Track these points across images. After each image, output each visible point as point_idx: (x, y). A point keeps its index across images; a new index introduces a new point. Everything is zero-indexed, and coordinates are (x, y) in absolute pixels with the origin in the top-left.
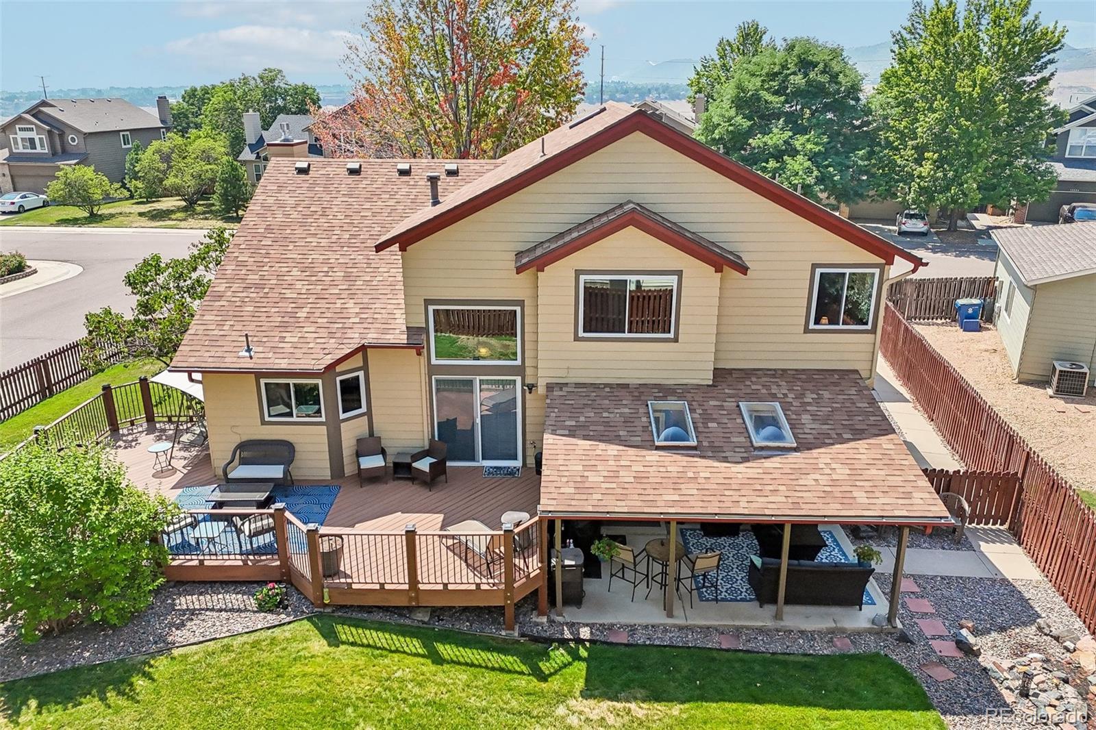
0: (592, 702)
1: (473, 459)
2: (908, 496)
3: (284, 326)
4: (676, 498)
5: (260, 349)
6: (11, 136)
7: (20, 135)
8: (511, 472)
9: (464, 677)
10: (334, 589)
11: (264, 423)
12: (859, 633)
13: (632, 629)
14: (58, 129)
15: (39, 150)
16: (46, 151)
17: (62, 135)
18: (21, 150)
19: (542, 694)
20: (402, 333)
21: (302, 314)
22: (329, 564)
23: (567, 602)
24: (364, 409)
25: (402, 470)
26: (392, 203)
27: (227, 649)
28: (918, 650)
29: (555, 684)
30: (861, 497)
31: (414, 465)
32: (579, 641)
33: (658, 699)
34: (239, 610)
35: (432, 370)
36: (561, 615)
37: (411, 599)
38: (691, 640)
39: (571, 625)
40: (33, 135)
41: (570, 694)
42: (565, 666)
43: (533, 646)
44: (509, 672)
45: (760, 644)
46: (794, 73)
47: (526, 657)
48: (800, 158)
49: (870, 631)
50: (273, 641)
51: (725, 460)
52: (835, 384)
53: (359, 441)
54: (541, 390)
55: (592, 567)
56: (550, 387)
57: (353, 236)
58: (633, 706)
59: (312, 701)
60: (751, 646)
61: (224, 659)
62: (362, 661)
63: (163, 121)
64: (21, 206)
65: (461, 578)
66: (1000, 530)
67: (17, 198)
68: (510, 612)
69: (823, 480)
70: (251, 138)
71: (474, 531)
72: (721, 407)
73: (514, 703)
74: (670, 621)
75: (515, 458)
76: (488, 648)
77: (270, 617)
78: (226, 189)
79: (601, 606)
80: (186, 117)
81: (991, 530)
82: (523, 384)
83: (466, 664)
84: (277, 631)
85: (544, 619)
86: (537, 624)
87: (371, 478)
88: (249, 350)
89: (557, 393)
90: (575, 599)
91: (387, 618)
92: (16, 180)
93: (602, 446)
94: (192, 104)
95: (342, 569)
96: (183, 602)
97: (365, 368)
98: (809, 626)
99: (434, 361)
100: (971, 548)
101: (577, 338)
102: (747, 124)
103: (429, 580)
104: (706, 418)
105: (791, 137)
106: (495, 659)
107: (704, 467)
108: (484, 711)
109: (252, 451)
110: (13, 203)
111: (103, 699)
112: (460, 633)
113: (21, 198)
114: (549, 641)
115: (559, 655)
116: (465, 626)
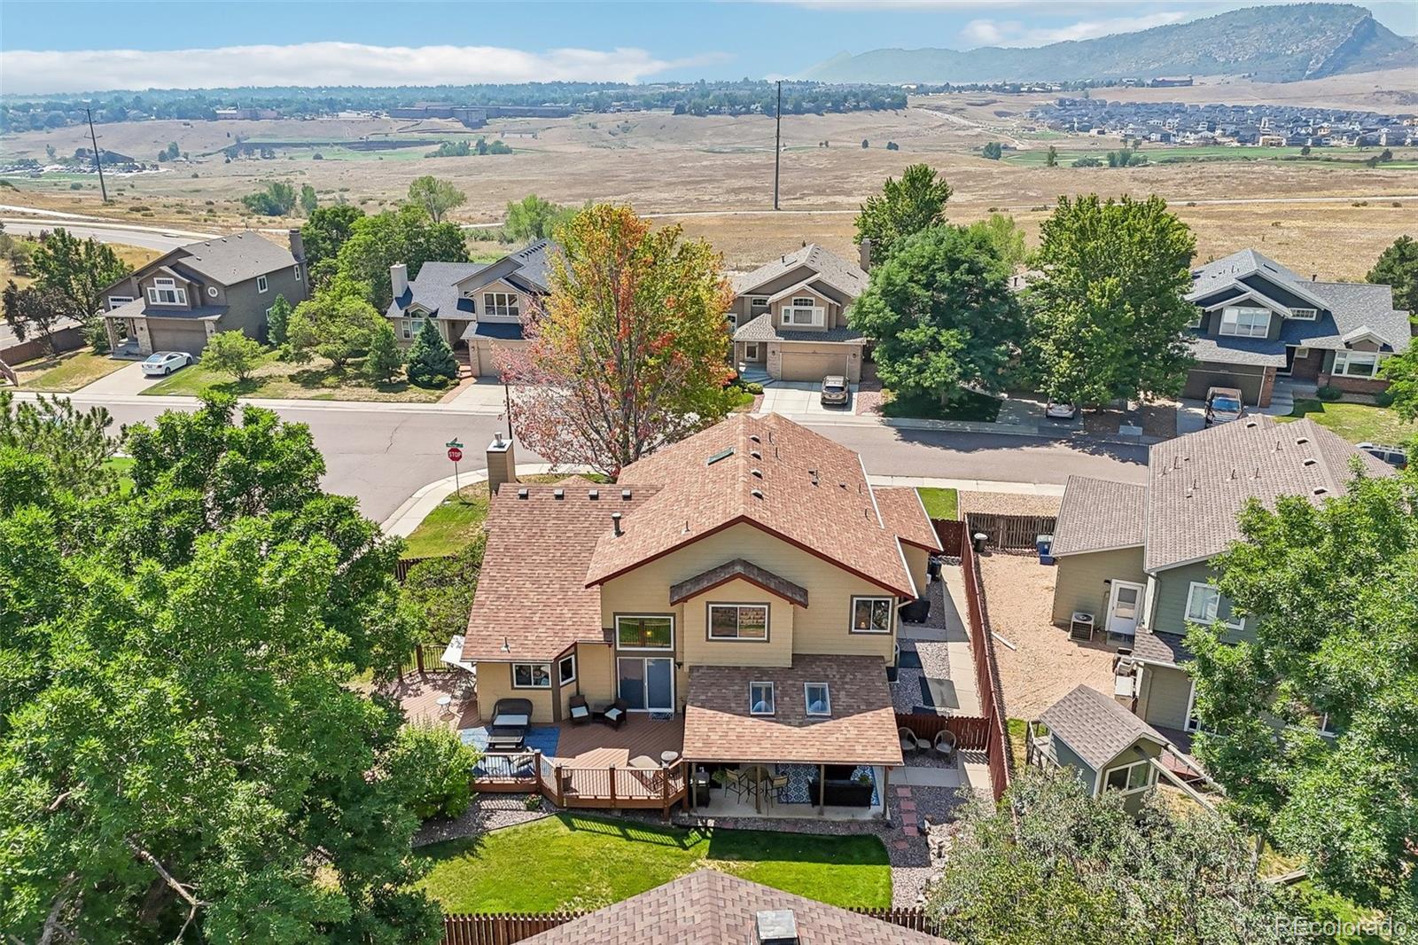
0: (710, 861)
1: (643, 708)
2: (885, 748)
3: (526, 628)
4: (758, 750)
5: (513, 645)
6: (149, 289)
7: (158, 288)
8: (667, 717)
9: (642, 847)
10: (570, 798)
11: (513, 688)
12: (865, 823)
13: (736, 820)
14: (198, 282)
15: (177, 303)
16: (186, 304)
17: (202, 289)
18: (159, 302)
19: (683, 857)
20: (599, 633)
21: (536, 618)
22: (565, 784)
23: (699, 804)
24: (574, 678)
25: (597, 717)
26: (587, 524)
27: (516, 832)
28: (894, 833)
29: (691, 851)
30: (859, 748)
31: (607, 715)
32: (707, 828)
33: (745, 859)
34: (516, 810)
35: (617, 653)
36: (696, 812)
37: (612, 804)
38: (770, 827)
39: (702, 818)
40: (172, 287)
41: (699, 857)
42: (698, 842)
43: (679, 830)
44: (666, 845)
45: (808, 830)
46: (941, 270)
47: (675, 836)
48: (943, 354)
49: (871, 822)
50: (539, 828)
51: (789, 724)
52: (867, 667)
53: (571, 698)
54: (686, 668)
55: (713, 785)
56: (692, 669)
57: (563, 555)
58: (731, 863)
59: (566, 859)
60: (802, 830)
61: (516, 837)
62: (588, 839)
63: (296, 257)
64: (168, 368)
65: (640, 793)
66: (981, 754)
67: (163, 361)
68: (666, 812)
69: (841, 738)
70: (398, 292)
71: (647, 764)
72: (794, 685)
73: (669, 861)
74: (760, 816)
75: (670, 707)
76: (655, 832)
77: (534, 814)
78: (380, 357)
79: (720, 807)
80: (315, 242)
81: (976, 754)
82: (675, 663)
83: (643, 841)
84: (540, 821)
85: (686, 815)
86: (681, 817)
87: (580, 722)
88: (507, 646)
89: (696, 674)
90: (704, 801)
91: (598, 815)
92: (154, 334)
93: (720, 714)
94: (321, 228)
95: (573, 786)
96: (485, 804)
97: (575, 653)
98: (838, 819)
99: (618, 648)
100: (956, 767)
101: (708, 640)
102: (894, 317)
103: (622, 794)
104: (784, 693)
105: (937, 333)
106: (659, 838)
107: (777, 728)
108: (654, 864)
109: (505, 706)
110: (160, 366)
111: (464, 858)
112: (640, 823)
113: (168, 359)
114: (689, 828)
115: (695, 835)
116: (641, 819)
